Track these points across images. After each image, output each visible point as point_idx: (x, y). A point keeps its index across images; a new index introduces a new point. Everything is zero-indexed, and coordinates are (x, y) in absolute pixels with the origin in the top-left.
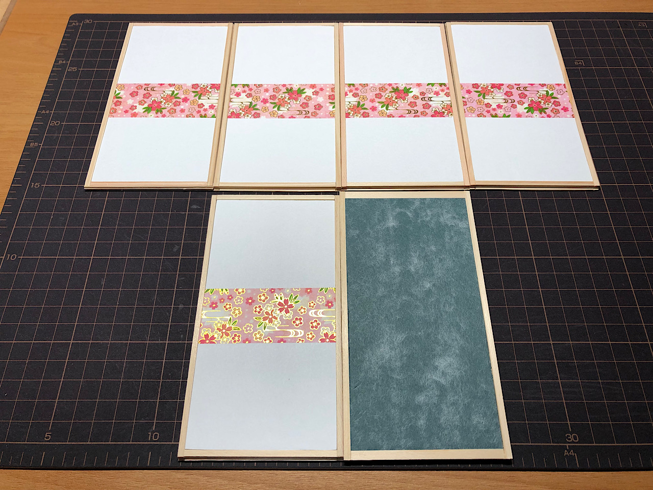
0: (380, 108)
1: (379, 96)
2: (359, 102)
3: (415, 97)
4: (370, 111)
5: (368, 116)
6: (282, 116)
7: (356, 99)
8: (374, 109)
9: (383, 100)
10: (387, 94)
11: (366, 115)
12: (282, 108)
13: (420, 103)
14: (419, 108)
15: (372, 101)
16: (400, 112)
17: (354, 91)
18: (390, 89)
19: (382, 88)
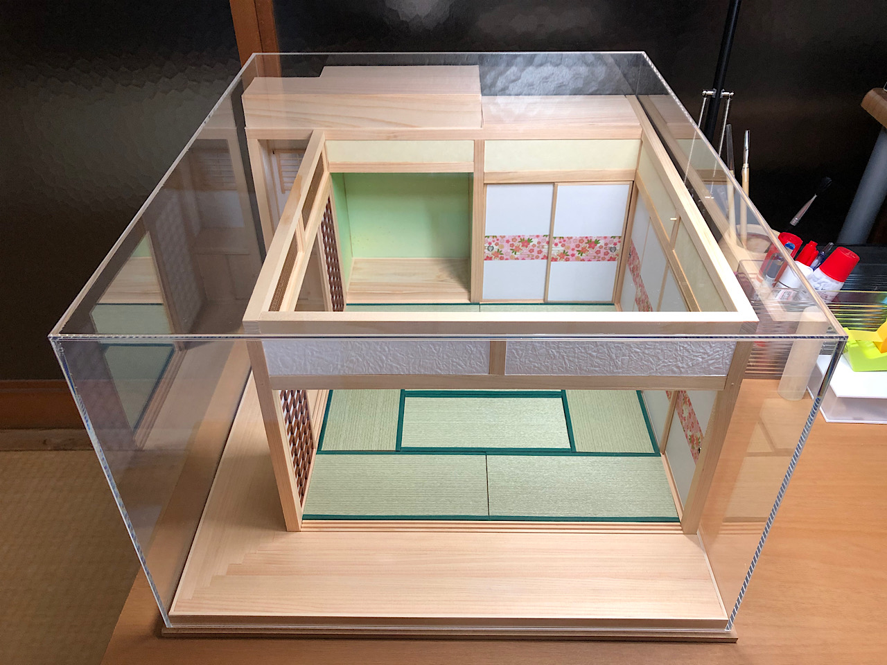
0: (577, 255)
1: (578, 246)
2: (564, 251)
3: (601, 247)
4: (570, 257)
5: (569, 260)
6: (517, 259)
7: (563, 248)
8: (573, 255)
9: (580, 249)
10: (583, 245)
11: (567, 260)
12: (517, 253)
13: (603, 251)
14: (602, 255)
15: (573, 250)
16: (589, 258)
17: (563, 243)
18: (586, 241)
19: (581, 240)
